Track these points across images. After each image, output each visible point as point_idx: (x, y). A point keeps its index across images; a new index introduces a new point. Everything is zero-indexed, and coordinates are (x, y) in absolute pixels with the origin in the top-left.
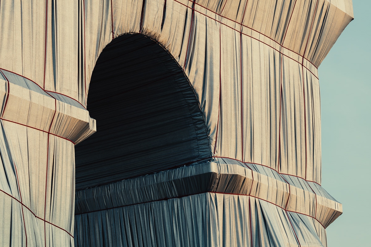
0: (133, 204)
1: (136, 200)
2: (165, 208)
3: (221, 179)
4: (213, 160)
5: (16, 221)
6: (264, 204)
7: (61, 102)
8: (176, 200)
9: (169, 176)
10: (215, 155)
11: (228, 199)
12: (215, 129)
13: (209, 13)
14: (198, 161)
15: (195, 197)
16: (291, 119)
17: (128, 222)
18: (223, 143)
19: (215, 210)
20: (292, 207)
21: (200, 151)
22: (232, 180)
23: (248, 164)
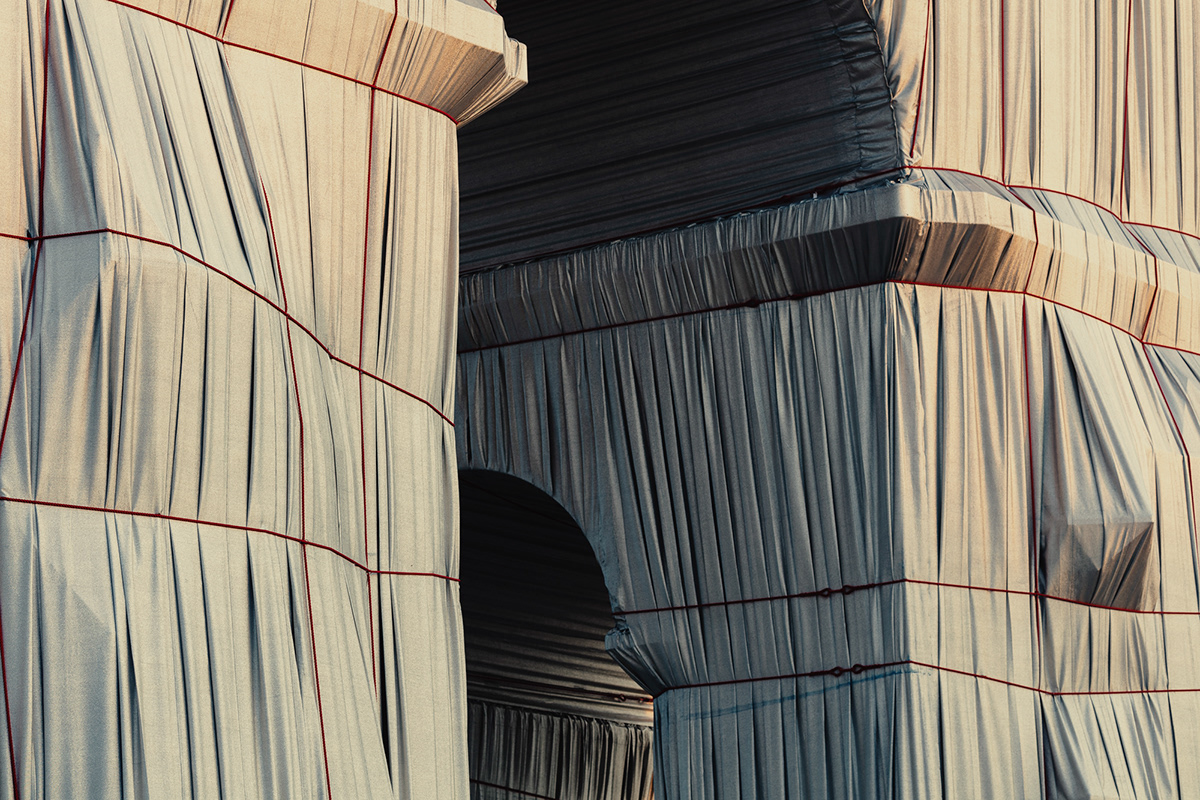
0: (648, 320)
1: (656, 305)
2: (750, 334)
3: (932, 238)
4: (908, 177)
5: (268, 370)
6: (1071, 320)
8: (785, 306)
9: (764, 229)
10: (914, 161)
11: (955, 306)
12: (914, 77)
14: (857, 180)
15: (848, 298)
16: (1164, 43)
17: (632, 376)
18: (940, 123)
19: (911, 340)
20: (1164, 330)
21: (866, 149)
22: (969, 243)
23: (1019, 191)
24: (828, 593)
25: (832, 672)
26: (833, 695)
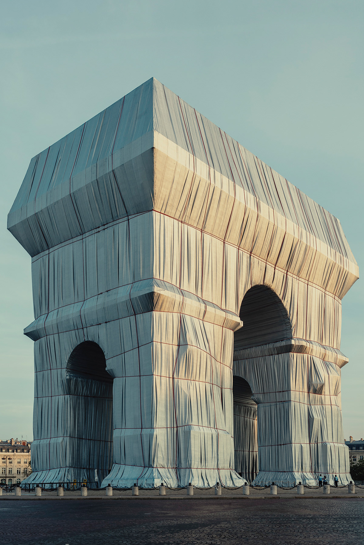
0: (258, 357)
1: (259, 355)
2: (271, 359)
3: (296, 347)
4: (293, 339)
5: (208, 363)
6: (314, 357)
7: (228, 314)
8: (276, 355)
9: (274, 345)
10: (294, 337)
11: (298, 355)
12: (294, 326)
13: (294, 276)
14: (286, 339)
15: (284, 354)
18: (297, 332)
19: (293, 360)
20: (326, 359)
21: (288, 335)
22: (301, 347)
23: (308, 341)
24: (281, 392)
25: (281, 402)
26: (281, 405)
